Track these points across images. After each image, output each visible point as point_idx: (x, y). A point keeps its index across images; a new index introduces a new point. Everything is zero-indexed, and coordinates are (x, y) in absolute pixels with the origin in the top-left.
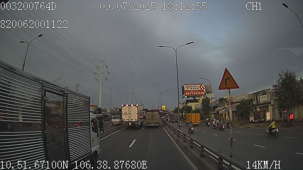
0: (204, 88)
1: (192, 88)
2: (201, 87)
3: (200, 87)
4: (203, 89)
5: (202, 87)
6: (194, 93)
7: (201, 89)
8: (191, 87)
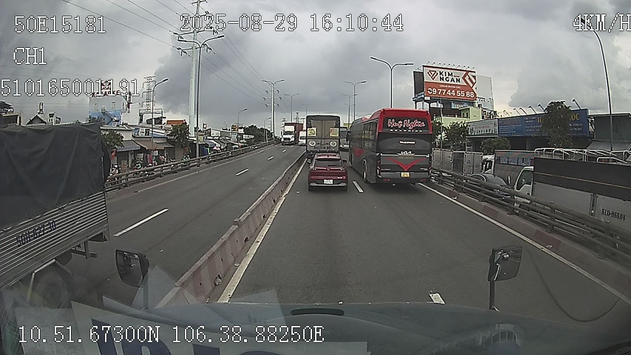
0: (474, 81)
1: (445, 78)
3: (464, 78)
5: (469, 78)
6: (449, 93)
7: (466, 84)
8: (441, 73)
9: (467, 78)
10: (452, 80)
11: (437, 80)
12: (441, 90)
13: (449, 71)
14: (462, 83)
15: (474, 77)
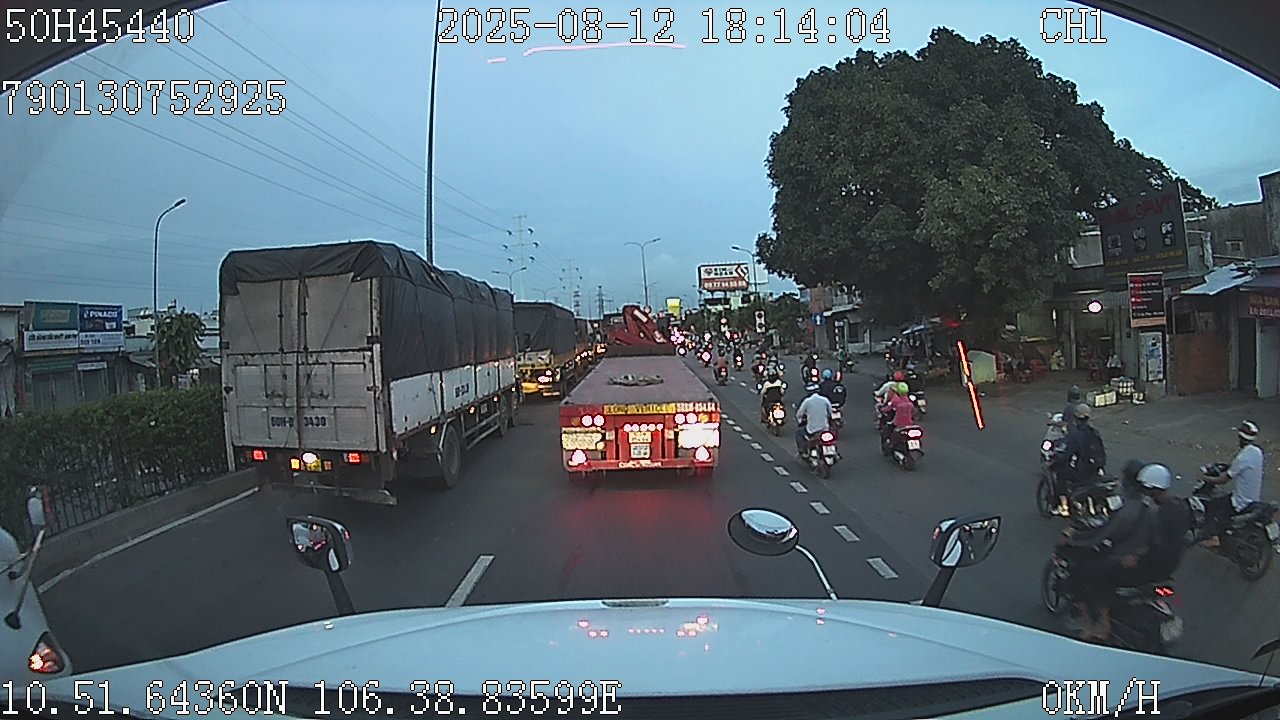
0: (745, 271)
2: (738, 270)
3: (736, 271)
4: (742, 275)
5: (742, 271)
6: (723, 285)
7: (737, 275)
8: (716, 270)
9: (739, 270)
10: (726, 274)
11: (712, 276)
12: (715, 283)
13: (722, 267)
14: (735, 274)
15: (746, 268)
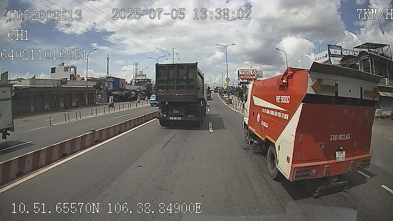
2: (253, 72)
3: (252, 72)
4: (255, 74)
5: (254, 72)
6: (247, 77)
10: (248, 73)
11: (244, 74)
12: (244, 76)
13: (247, 71)
14: (252, 74)
